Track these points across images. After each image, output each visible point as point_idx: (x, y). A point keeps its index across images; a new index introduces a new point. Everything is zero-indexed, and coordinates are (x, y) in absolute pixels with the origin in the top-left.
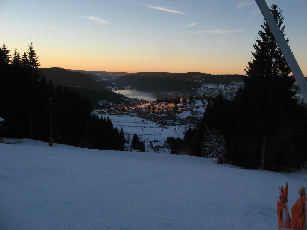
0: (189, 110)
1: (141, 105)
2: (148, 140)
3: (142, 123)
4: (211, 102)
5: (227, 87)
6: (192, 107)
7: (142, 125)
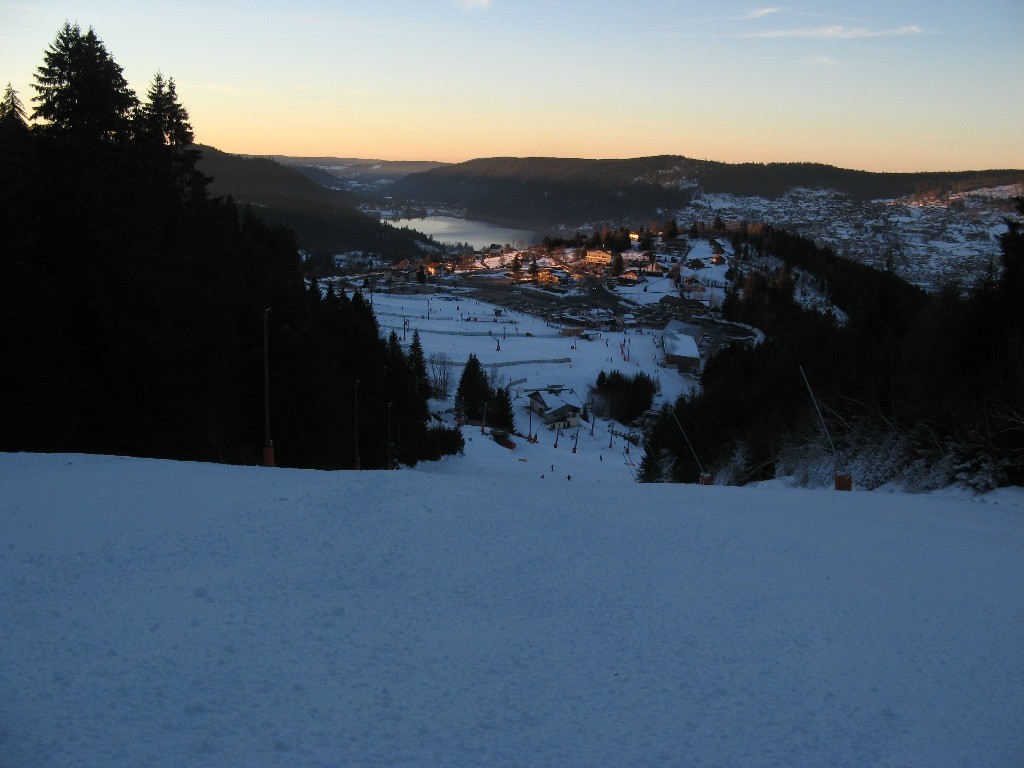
0: (665, 274)
1: (486, 260)
2: (524, 386)
3: (495, 321)
4: (743, 245)
5: (775, 205)
6: (675, 264)
7: (497, 329)
